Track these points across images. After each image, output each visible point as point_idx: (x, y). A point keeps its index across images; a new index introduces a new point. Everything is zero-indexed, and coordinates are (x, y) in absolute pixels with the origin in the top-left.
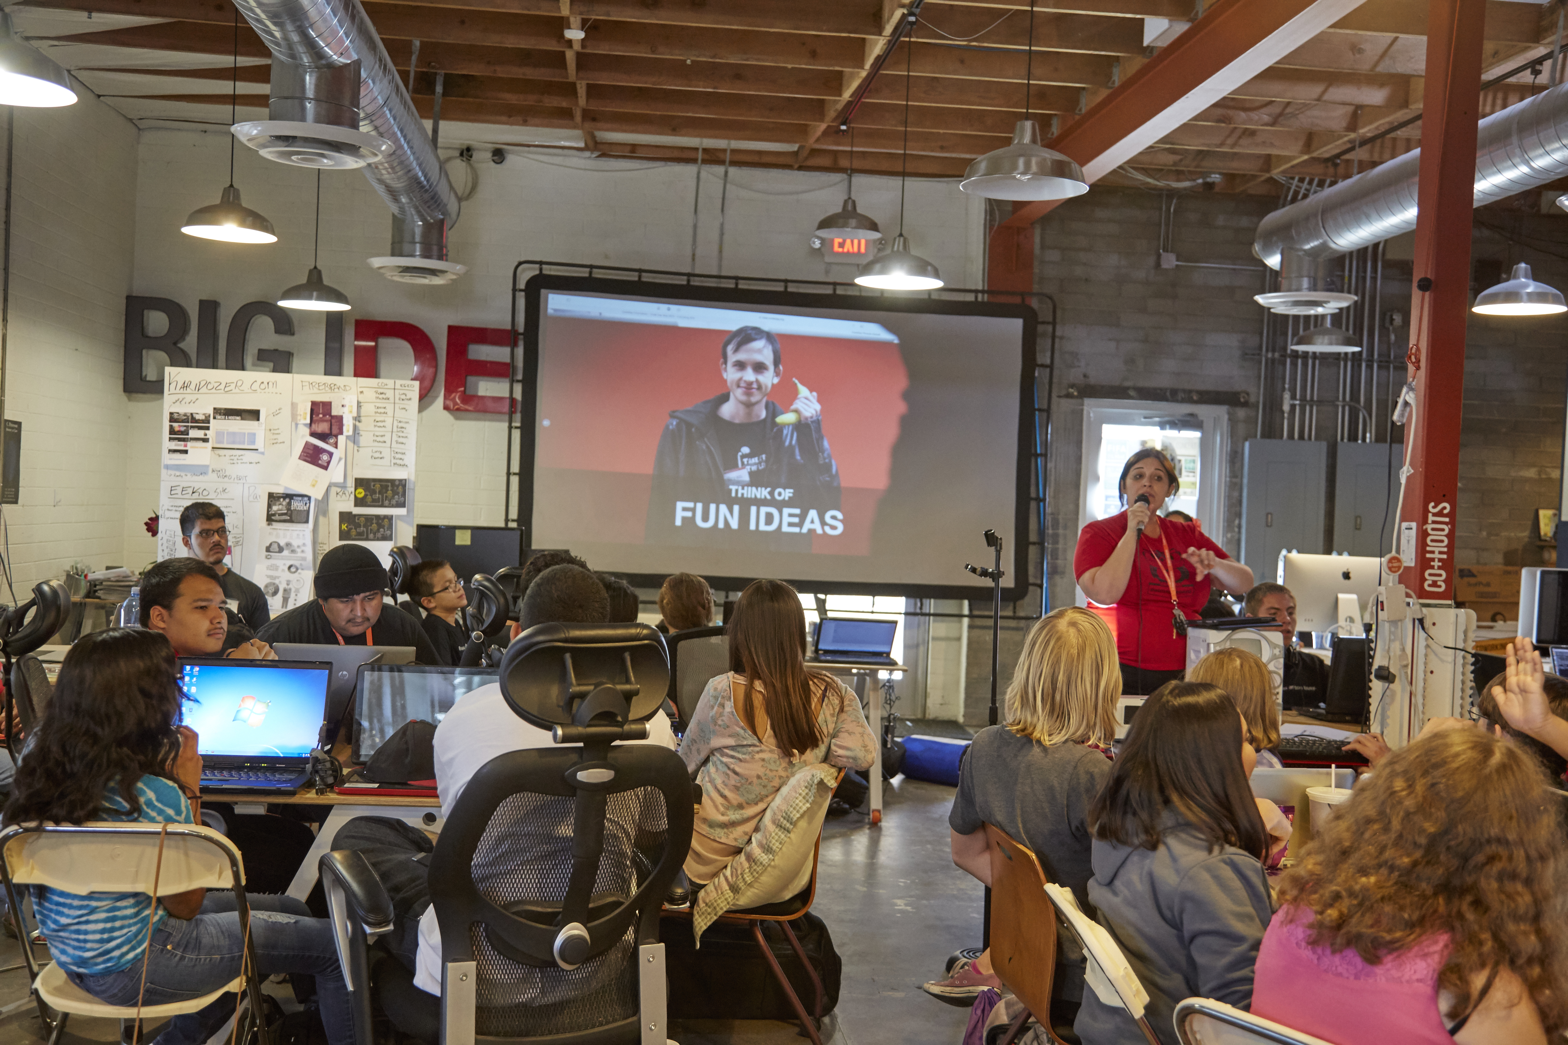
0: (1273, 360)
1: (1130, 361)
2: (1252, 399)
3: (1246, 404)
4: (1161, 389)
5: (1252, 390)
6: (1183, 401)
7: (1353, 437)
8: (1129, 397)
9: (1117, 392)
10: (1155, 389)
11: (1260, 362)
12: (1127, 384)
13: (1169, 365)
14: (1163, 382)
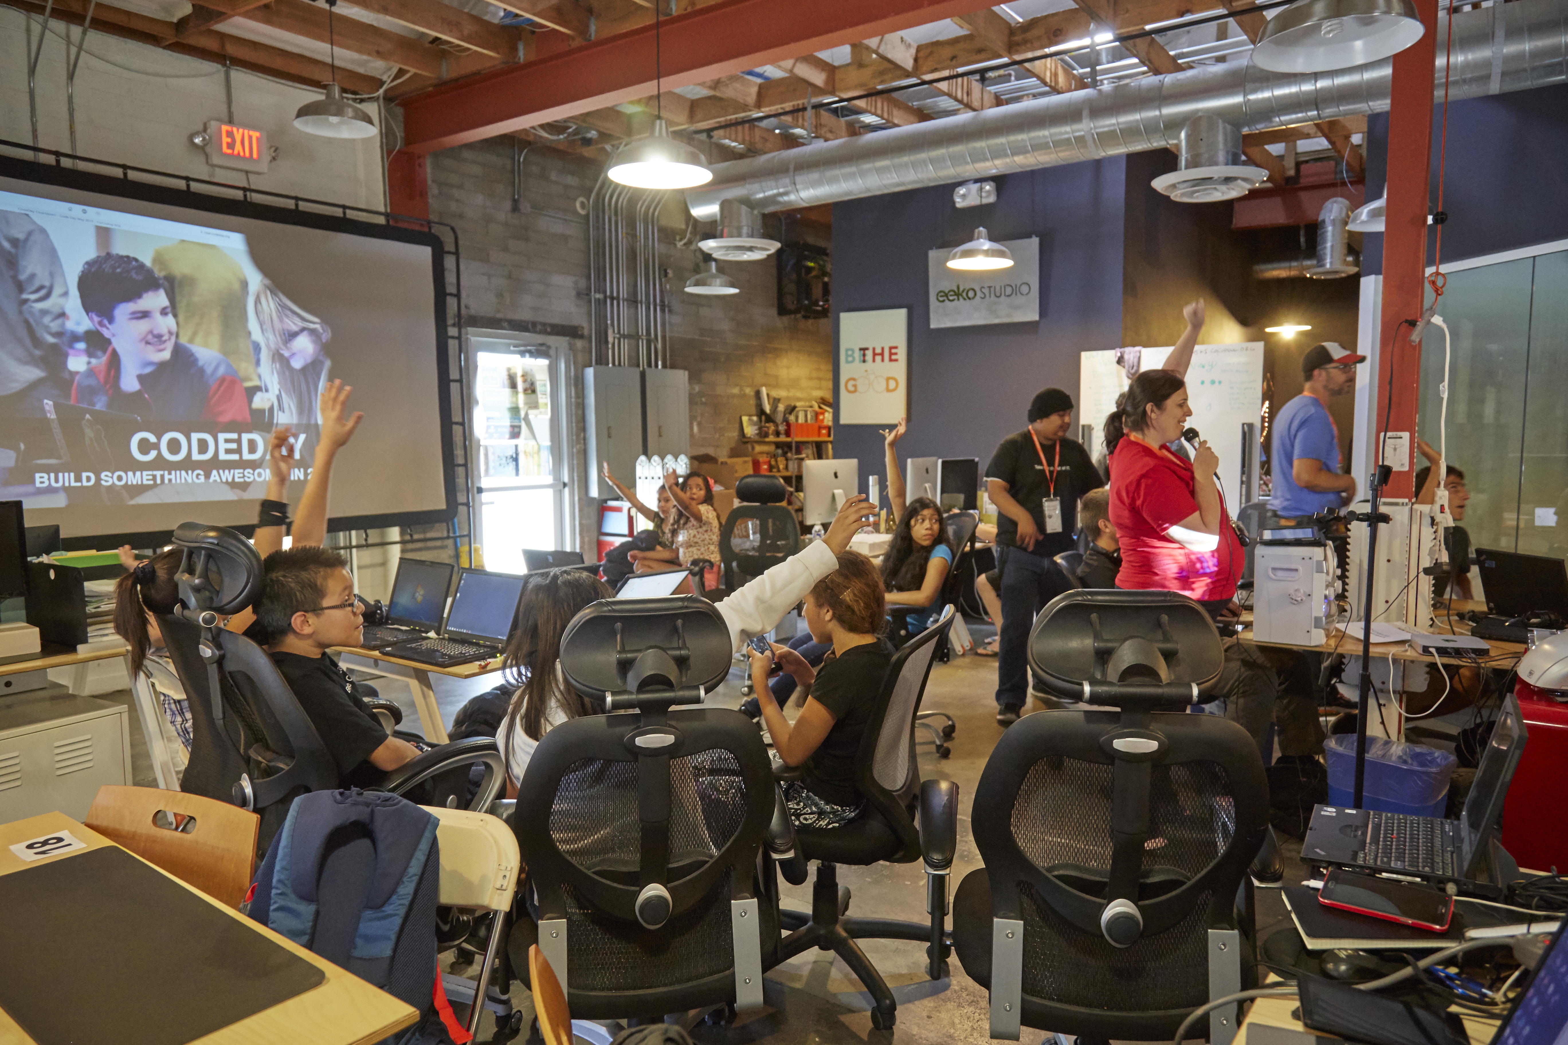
0: (598, 301)
1: (500, 295)
2: (586, 332)
3: (582, 337)
4: (525, 322)
5: (585, 325)
6: (540, 333)
7: (649, 365)
8: (502, 328)
9: (493, 323)
10: (521, 321)
11: (590, 301)
12: (499, 316)
13: (528, 300)
14: (524, 315)
